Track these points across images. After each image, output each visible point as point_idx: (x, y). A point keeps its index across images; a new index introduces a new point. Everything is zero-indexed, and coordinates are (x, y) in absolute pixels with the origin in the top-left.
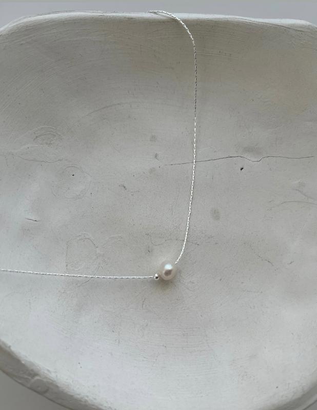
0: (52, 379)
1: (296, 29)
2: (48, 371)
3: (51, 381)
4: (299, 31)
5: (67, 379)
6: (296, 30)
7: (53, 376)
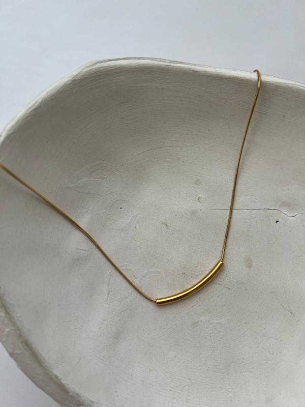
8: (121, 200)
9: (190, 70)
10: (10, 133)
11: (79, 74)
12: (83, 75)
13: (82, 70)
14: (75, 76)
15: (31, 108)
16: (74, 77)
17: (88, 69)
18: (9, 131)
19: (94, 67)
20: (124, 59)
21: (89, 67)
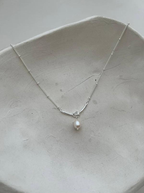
4: (94, 21)
8: (30, 110)
9: (25, 43)
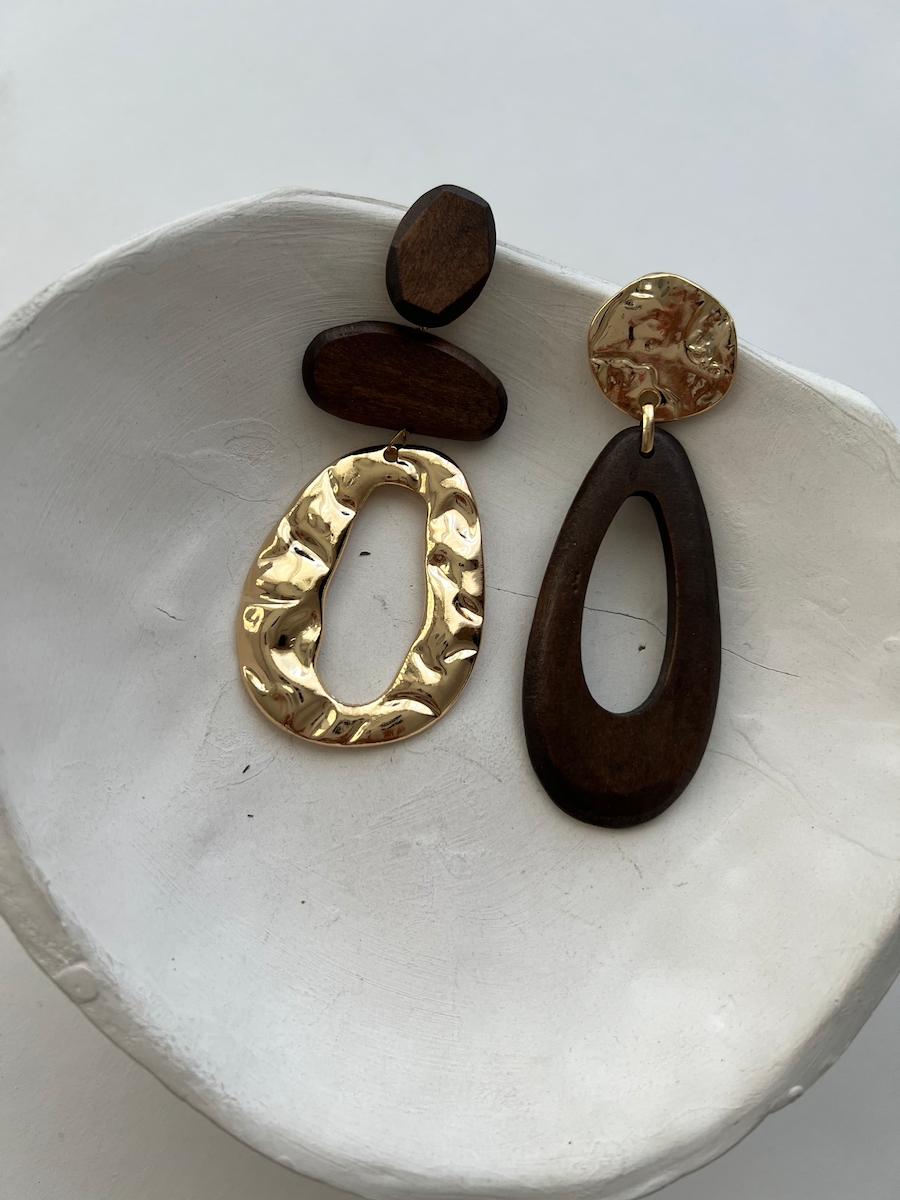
0: (111, 977)
1: (846, 410)
2: (109, 957)
3: (108, 983)
4: (849, 416)
5: (141, 989)
6: (846, 413)
7: (115, 971)
10: (69, 289)
11: (255, 204)
12: (263, 211)
13: (265, 198)
14: (243, 208)
15: (129, 248)
16: (241, 209)
17: (277, 200)
18: (68, 284)
19: (291, 199)
20: (363, 199)
21: (281, 196)
